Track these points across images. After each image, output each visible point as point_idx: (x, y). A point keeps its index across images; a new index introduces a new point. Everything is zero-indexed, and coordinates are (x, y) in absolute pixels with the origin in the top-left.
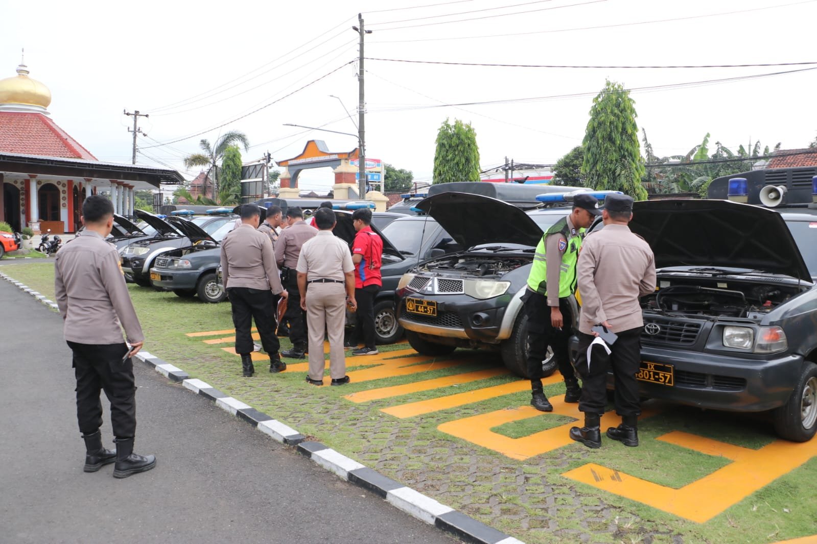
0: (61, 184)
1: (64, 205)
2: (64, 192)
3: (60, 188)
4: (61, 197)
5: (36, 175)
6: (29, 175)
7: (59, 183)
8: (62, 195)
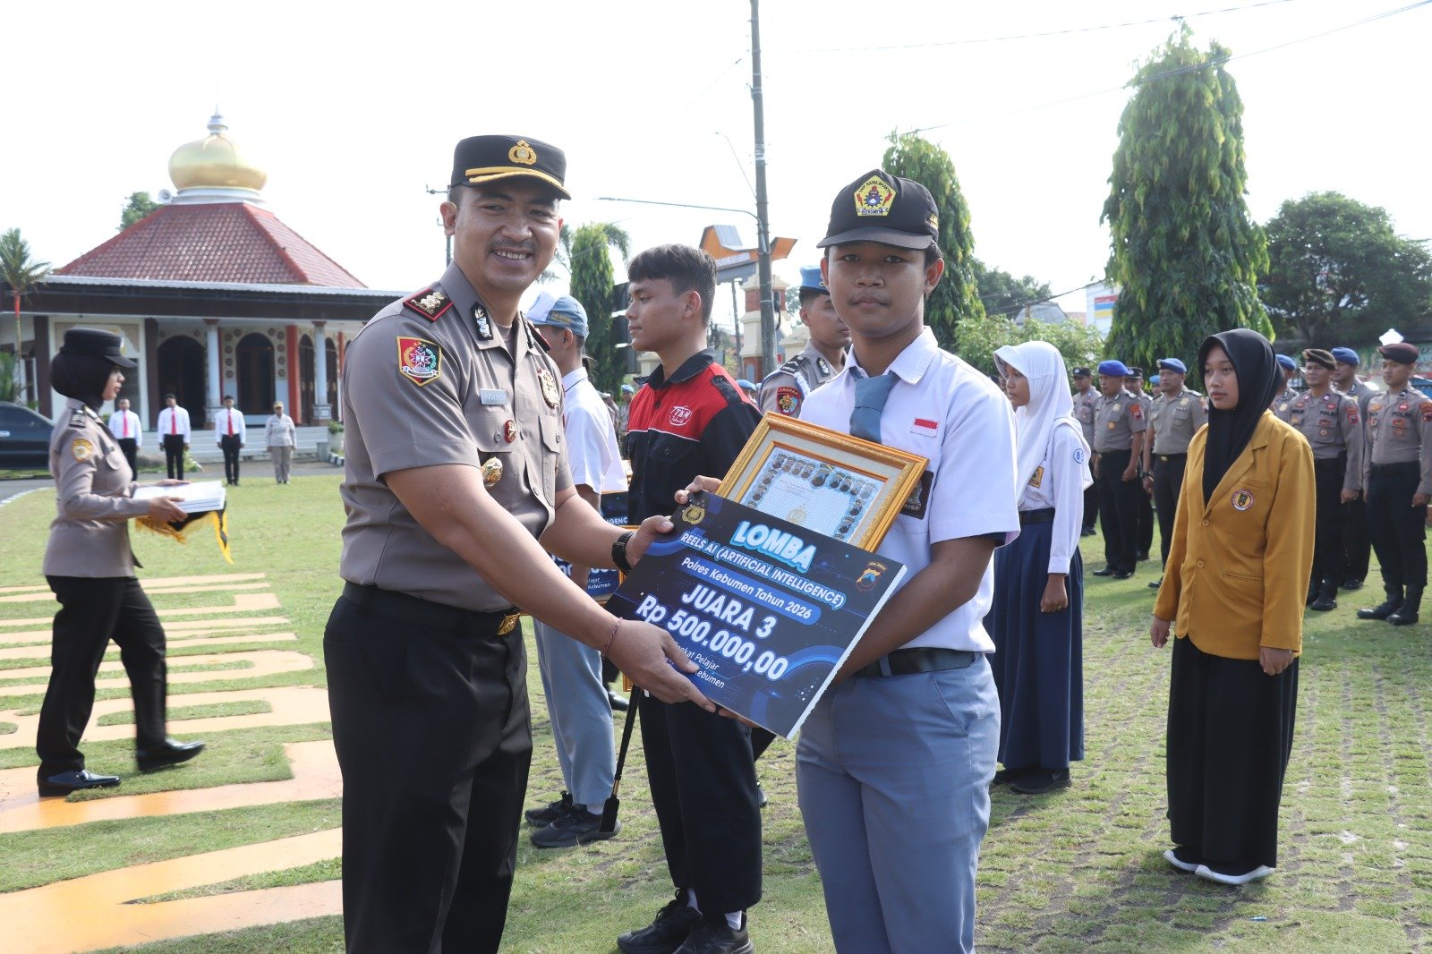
0: (276, 334)
1: (281, 374)
2: (281, 348)
3: (275, 340)
4: (276, 359)
5: (217, 320)
6: (205, 320)
7: (271, 331)
8: (277, 354)
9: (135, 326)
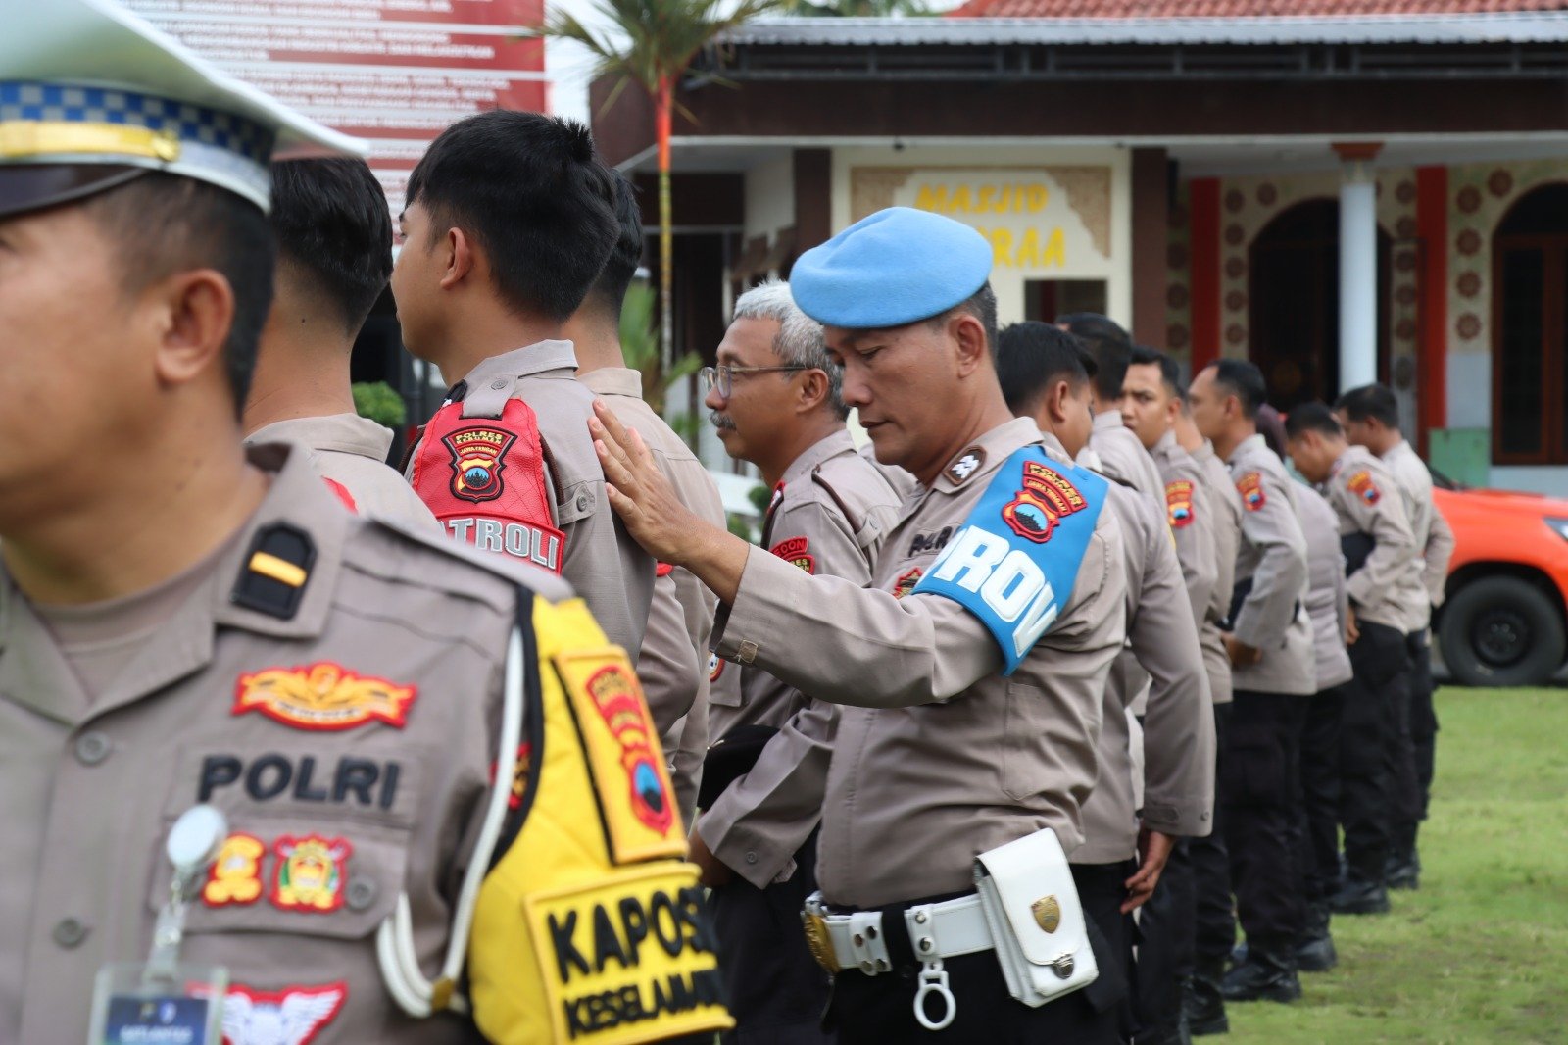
5: (1378, 146)
9: (1101, 174)
